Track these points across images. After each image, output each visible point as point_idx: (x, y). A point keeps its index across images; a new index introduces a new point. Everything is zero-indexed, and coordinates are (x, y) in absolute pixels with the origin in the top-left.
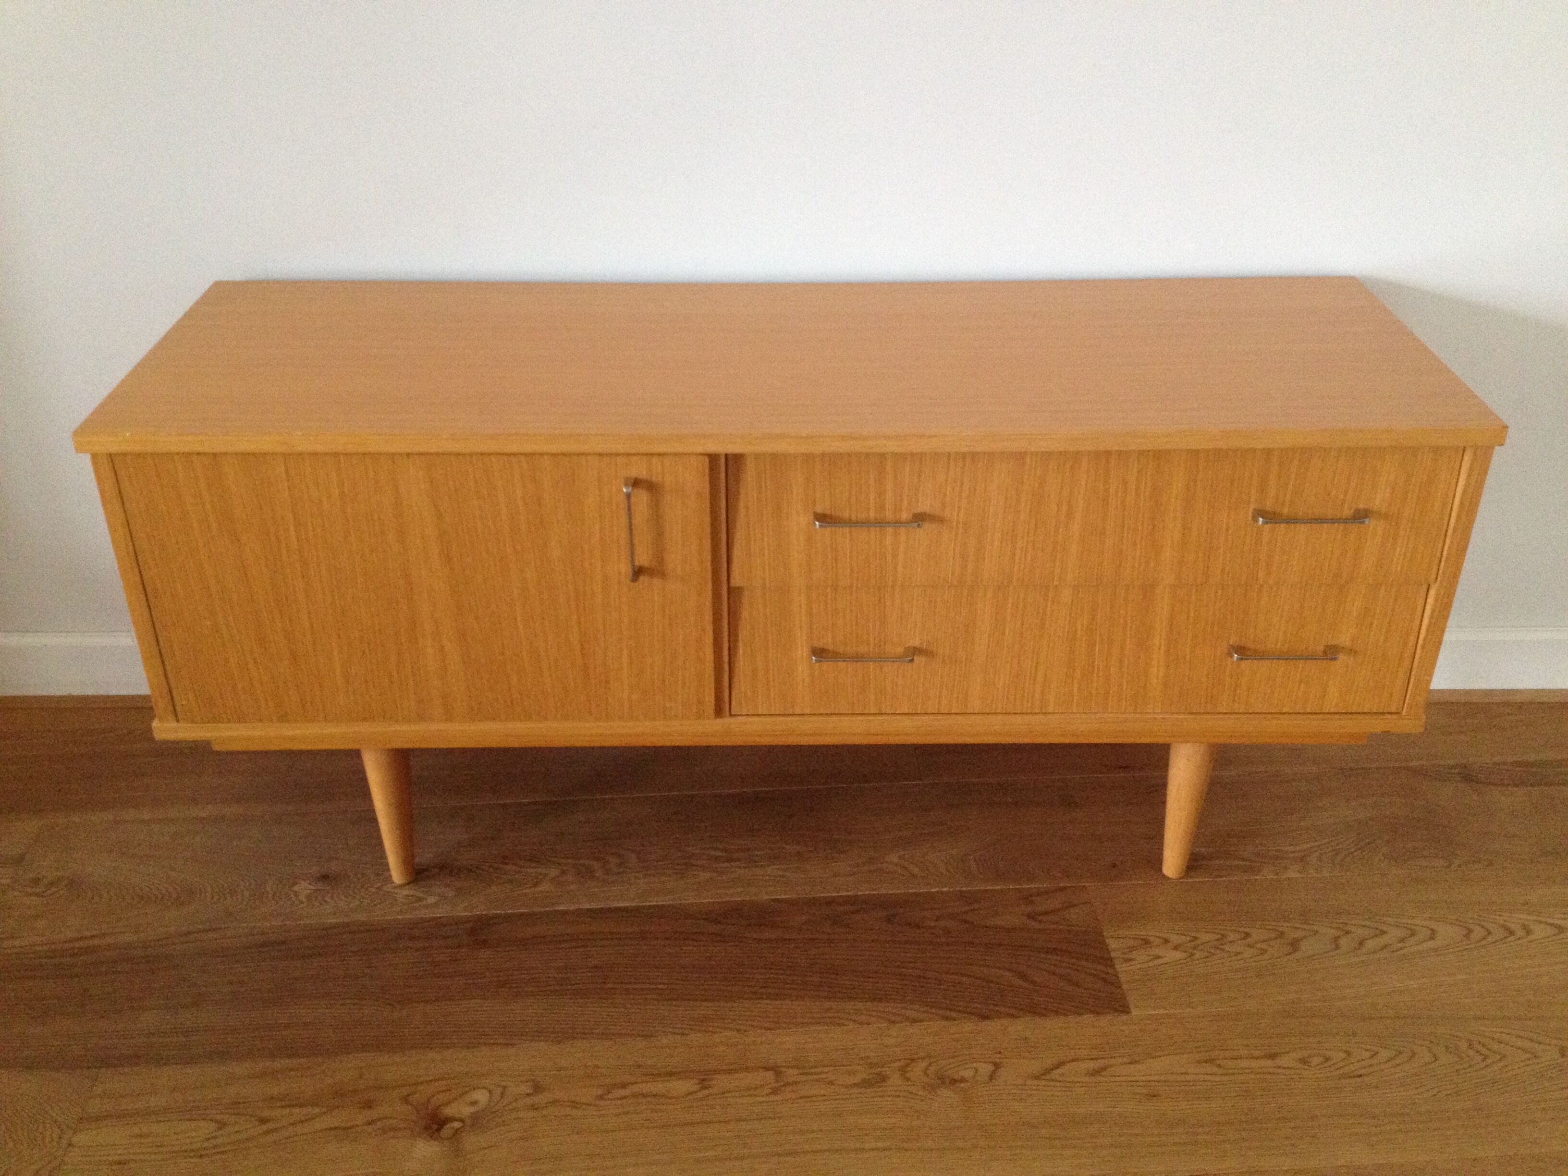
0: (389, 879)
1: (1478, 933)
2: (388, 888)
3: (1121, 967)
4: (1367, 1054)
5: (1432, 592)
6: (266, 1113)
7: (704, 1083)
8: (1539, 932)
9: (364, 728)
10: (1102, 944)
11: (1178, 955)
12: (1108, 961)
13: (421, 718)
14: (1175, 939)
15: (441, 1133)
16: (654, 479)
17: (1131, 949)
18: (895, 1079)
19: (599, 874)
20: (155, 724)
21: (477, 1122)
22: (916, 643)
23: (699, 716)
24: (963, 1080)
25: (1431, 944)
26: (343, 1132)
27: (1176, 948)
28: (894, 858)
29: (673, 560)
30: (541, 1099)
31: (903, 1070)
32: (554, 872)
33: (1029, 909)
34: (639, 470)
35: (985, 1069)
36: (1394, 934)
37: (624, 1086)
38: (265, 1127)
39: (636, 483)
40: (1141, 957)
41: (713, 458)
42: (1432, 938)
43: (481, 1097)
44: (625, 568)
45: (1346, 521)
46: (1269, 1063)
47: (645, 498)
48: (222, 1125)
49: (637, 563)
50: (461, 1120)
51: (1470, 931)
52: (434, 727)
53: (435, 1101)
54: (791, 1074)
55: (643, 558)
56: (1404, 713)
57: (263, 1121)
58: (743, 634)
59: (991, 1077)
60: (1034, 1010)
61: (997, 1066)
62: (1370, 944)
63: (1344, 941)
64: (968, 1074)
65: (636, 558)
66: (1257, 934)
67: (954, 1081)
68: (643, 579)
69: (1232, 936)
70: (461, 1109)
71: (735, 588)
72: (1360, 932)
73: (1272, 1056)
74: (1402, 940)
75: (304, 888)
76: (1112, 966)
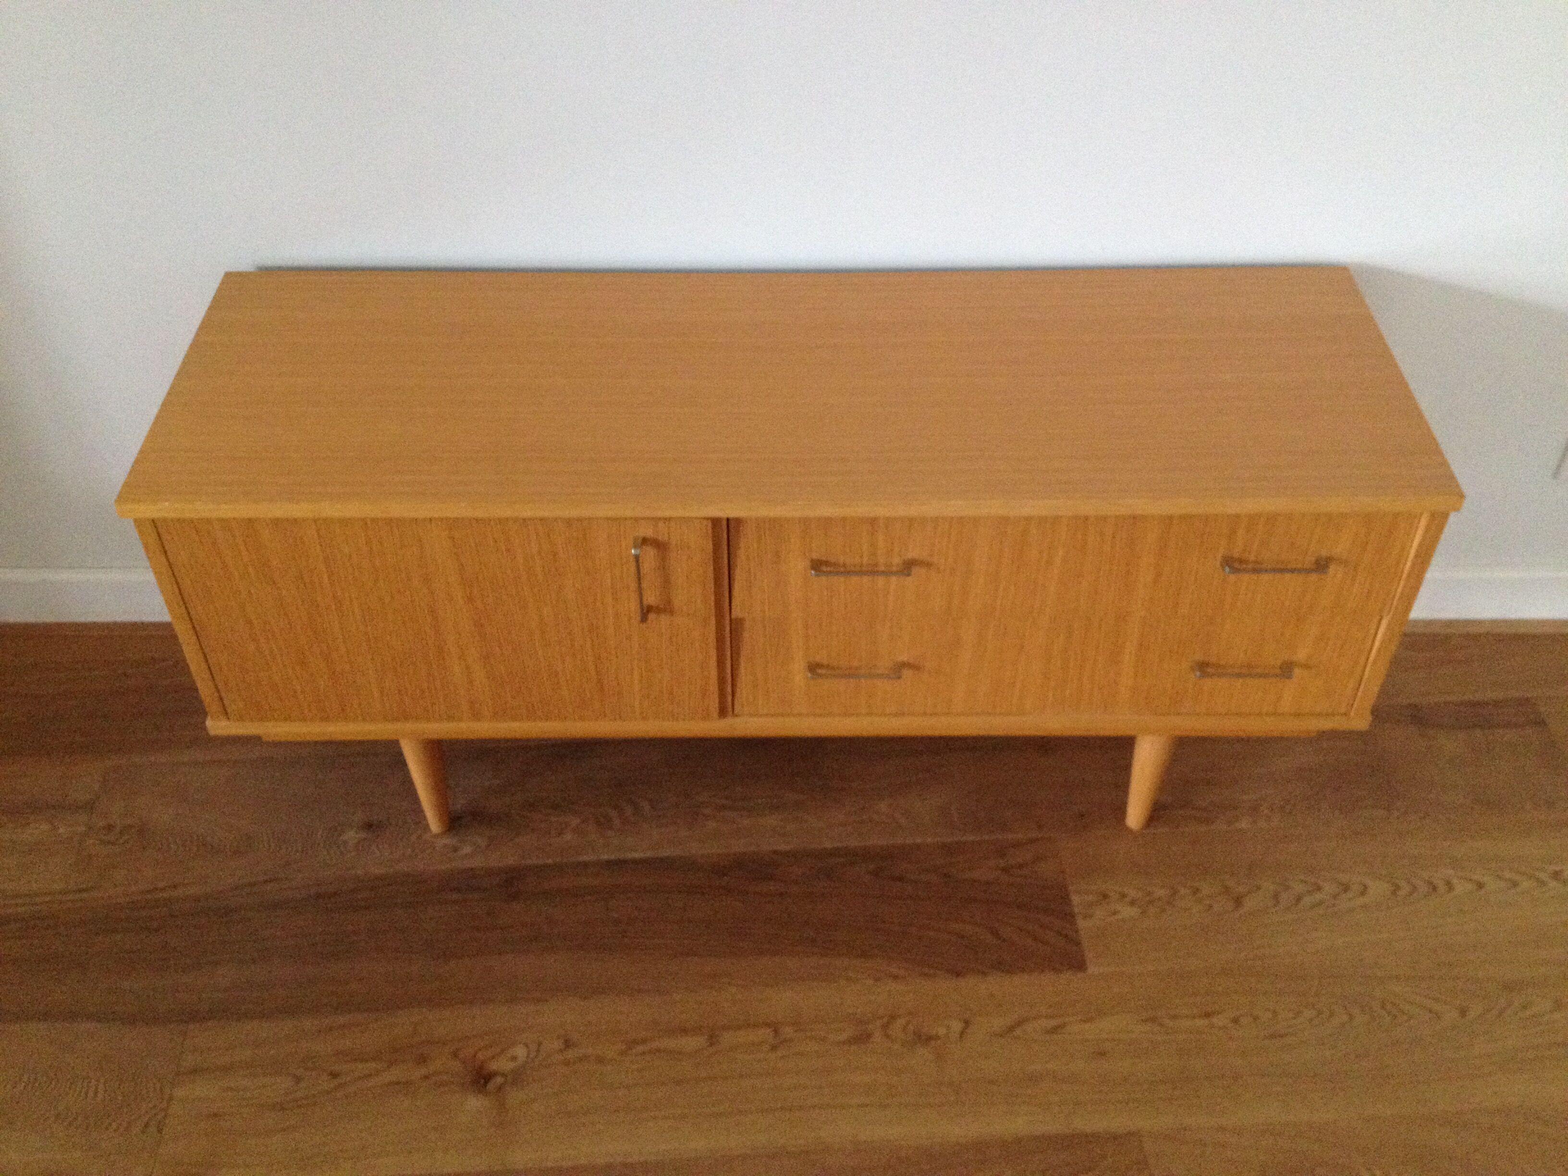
0: (427, 828)
1: (1405, 889)
2: (426, 837)
3: (1081, 923)
4: (1291, 1015)
5: (1384, 623)
6: (336, 1068)
7: (713, 1040)
8: (1461, 887)
9: (399, 726)
10: (1065, 899)
11: (1133, 912)
12: (1069, 916)
13: (451, 718)
14: (1132, 893)
15: (487, 1088)
16: (660, 538)
17: (1091, 905)
18: (878, 1036)
19: (617, 822)
20: (209, 723)
21: (517, 1078)
22: (904, 658)
23: (706, 717)
24: (937, 1038)
25: (1361, 901)
26: (404, 1086)
27: (1132, 903)
28: (883, 806)
29: (679, 600)
30: (570, 1054)
31: (885, 1027)
32: (575, 821)
33: (1002, 863)
34: (647, 531)
35: (956, 1026)
36: (1329, 888)
37: (644, 1041)
38: (336, 1082)
39: (645, 541)
40: (1099, 913)
41: (715, 522)
42: (1363, 894)
43: (520, 1052)
44: (633, 606)
45: (1308, 571)
46: (1205, 1022)
47: (652, 553)
48: (298, 1080)
49: (645, 603)
50: (504, 1075)
51: (1397, 887)
52: (463, 725)
53: (480, 1056)
54: (788, 1031)
55: (651, 598)
56: (1352, 714)
57: (334, 1075)
58: (746, 650)
59: (962, 1033)
60: (1001, 966)
61: (967, 1023)
62: (1307, 900)
63: (1284, 896)
64: (942, 1031)
65: (645, 599)
66: (1206, 890)
67: (929, 1038)
68: (652, 616)
69: (1183, 891)
70: (502, 1064)
71: (736, 619)
72: (1299, 888)
73: (1208, 1015)
74: (1335, 897)
75: (352, 836)
76: (1073, 923)
